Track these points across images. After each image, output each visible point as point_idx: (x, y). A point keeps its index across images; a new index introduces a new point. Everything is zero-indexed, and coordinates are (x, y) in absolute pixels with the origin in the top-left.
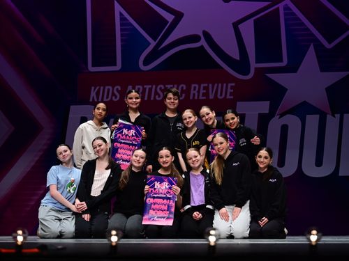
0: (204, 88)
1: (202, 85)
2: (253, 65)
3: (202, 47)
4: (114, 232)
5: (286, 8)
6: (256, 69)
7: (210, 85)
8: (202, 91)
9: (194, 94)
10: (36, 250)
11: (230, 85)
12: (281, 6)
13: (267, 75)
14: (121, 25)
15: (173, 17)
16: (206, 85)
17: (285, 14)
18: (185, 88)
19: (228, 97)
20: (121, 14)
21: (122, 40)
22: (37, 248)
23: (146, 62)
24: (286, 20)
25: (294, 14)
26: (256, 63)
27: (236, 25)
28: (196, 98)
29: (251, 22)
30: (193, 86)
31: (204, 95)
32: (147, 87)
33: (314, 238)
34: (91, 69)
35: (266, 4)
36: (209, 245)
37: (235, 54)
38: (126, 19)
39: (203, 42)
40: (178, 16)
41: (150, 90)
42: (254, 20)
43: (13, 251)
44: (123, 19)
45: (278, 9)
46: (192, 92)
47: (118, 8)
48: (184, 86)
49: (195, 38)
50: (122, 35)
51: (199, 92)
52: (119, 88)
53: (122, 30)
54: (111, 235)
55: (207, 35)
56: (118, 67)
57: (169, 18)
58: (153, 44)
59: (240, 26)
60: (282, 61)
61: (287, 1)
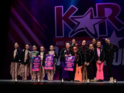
2: (99, 36)
3: (85, 31)
4: (63, 79)
5: (107, 21)
6: (99, 37)
10: (43, 84)
12: (106, 20)
20: (64, 23)
21: (64, 30)
22: (43, 83)
24: (107, 24)
27: (94, 25)
34: (56, 37)
35: (102, 19)
36: (87, 83)
37: (94, 33)
38: (65, 24)
39: (85, 30)
42: (99, 24)
43: (37, 84)
44: (64, 24)
45: (105, 21)
47: (63, 21)
48: (80, 41)
49: (83, 29)
50: (64, 28)
52: (64, 42)
53: (64, 27)
54: (62, 80)
56: (63, 36)
57: (77, 24)
58: (72, 30)
59: (95, 26)
60: (106, 34)
61: (108, 19)
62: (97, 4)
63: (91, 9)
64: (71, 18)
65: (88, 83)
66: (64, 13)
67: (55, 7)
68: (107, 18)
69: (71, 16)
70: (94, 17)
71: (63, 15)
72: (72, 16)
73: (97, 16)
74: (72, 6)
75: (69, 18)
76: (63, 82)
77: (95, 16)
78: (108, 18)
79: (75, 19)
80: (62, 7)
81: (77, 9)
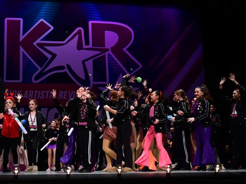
0: (66, 93)
1: (65, 92)
2: (92, 82)
3: (66, 72)
5: (109, 55)
6: (93, 85)
7: (70, 92)
8: (65, 95)
9: (61, 96)
12: (106, 53)
13: (100, 88)
14: (23, 58)
17: (108, 58)
20: (23, 53)
21: (23, 67)
23: (36, 79)
24: (109, 61)
27: (83, 62)
28: (62, 98)
29: (91, 61)
30: (60, 92)
31: (66, 97)
32: (36, 92)
34: (5, 81)
35: (99, 52)
36: (67, 175)
37: (83, 77)
38: (26, 56)
39: (66, 70)
41: (38, 93)
44: (24, 55)
45: (105, 55)
47: (22, 50)
49: (62, 68)
50: (23, 64)
51: (63, 95)
53: (23, 61)
54: (15, 170)
56: (21, 80)
57: (49, 56)
58: (40, 69)
59: (86, 63)
60: (106, 81)
61: (110, 52)
62: (90, 23)
63: (80, 31)
64: (38, 44)
65: (69, 174)
66: (23, 34)
67: (6, 19)
68: (108, 50)
69: (39, 41)
70: (85, 47)
71: (22, 38)
72: (41, 40)
73: (90, 46)
74: (42, 20)
75: (35, 44)
76: (17, 175)
77: (86, 45)
78: (110, 49)
79: (47, 48)
80: (21, 20)
81: (52, 28)
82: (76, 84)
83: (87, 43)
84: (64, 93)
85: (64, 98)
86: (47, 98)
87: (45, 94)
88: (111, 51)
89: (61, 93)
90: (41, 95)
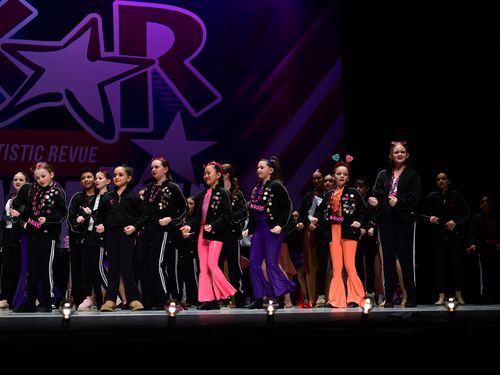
0: (64, 150)
1: (62, 148)
2: (118, 129)
3: (64, 106)
5: (155, 73)
6: (121, 134)
7: (71, 148)
8: (62, 153)
9: (53, 156)
11: (92, 149)
12: (149, 70)
13: (133, 140)
15: (33, 72)
16: (66, 147)
17: (153, 79)
18: (43, 149)
19: (90, 161)
24: (154, 85)
25: (162, 79)
26: (122, 127)
27: (101, 86)
28: (54, 160)
29: (117, 84)
30: (52, 147)
31: (63, 157)
33: (172, 310)
35: (135, 66)
36: (63, 319)
37: (98, 115)
39: (65, 101)
40: (39, 71)
41: (4, 149)
42: (121, 83)
45: (146, 72)
46: (51, 154)
48: (42, 147)
49: (56, 97)
51: (58, 154)
55: (69, 94)
57: (29, 72)
58: (9, 99)
59: (106, 87)
60: (147, 126)
61: (156, 66)
62: (116, 4)
65: (67, 317)
68: (152, 62)
69: (6, 39)
70: (104, 54)
72: (12, 38)
73: (116, 53)
77: (106, 51)
78: (157, 62)
79: (23, 53)
81: (35, 13)
82: (84, 130)
83: (109, 47)
84: (59, 149)
85: (60, 160)
86: (23, 159)
87: (20, 152)
88: (159, 65)
89: (54, 149)
90: (10, 153)
